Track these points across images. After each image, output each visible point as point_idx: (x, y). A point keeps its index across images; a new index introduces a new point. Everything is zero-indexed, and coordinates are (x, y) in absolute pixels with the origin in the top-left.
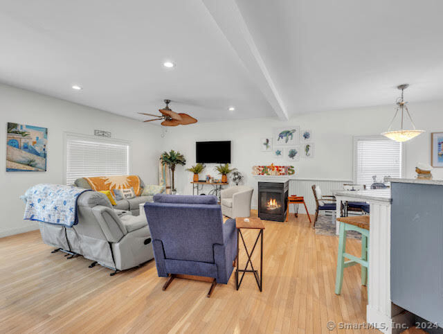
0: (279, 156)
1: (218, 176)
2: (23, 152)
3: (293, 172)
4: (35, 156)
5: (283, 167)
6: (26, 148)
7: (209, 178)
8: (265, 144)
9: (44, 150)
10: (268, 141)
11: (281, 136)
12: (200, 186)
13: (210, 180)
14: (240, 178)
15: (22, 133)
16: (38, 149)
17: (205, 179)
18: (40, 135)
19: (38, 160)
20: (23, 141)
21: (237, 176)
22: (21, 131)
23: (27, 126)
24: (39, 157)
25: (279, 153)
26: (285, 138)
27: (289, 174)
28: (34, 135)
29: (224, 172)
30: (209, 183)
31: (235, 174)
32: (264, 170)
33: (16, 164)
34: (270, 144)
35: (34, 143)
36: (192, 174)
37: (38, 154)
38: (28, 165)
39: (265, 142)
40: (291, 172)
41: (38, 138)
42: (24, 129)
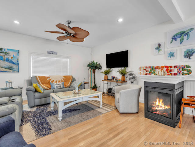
0: (173, 57)
1: (119, 76)
2: (6, 62)
3: (190, 72)
4: (12, 64)
5: (175, 67)
6: (7, 60)
7: (113, 77)
8: (157, 49)
9: (17, 61)
10: (159, 45)
11: (174, 38)
12: (109, 83)
13: (114, 79)
14: (134, 78)
15: (5, 53)
16: (14, 61)
17: (111, 79)
18: (15, 54)
19: (14, 67)
20: (6, 57)
21: (131, 77)
22: (4, 52)
23: (8, 49)
24: (15, 65)
25: (172, 55)
26: (179, 40)
27: (183, 74)
28: (11, 54)
29: (123, 74)
30: (113, 81)
31: (130, 75)
32: (151, 70)
33: (2, 69)
34: (161, 48)
35: (12, 58)
36: (103, 75)
37: (14, 63)
38: (9, 69)
39: (157, 46)
40: (186, 72)
41: (14, 55)
42: (6, 51)
